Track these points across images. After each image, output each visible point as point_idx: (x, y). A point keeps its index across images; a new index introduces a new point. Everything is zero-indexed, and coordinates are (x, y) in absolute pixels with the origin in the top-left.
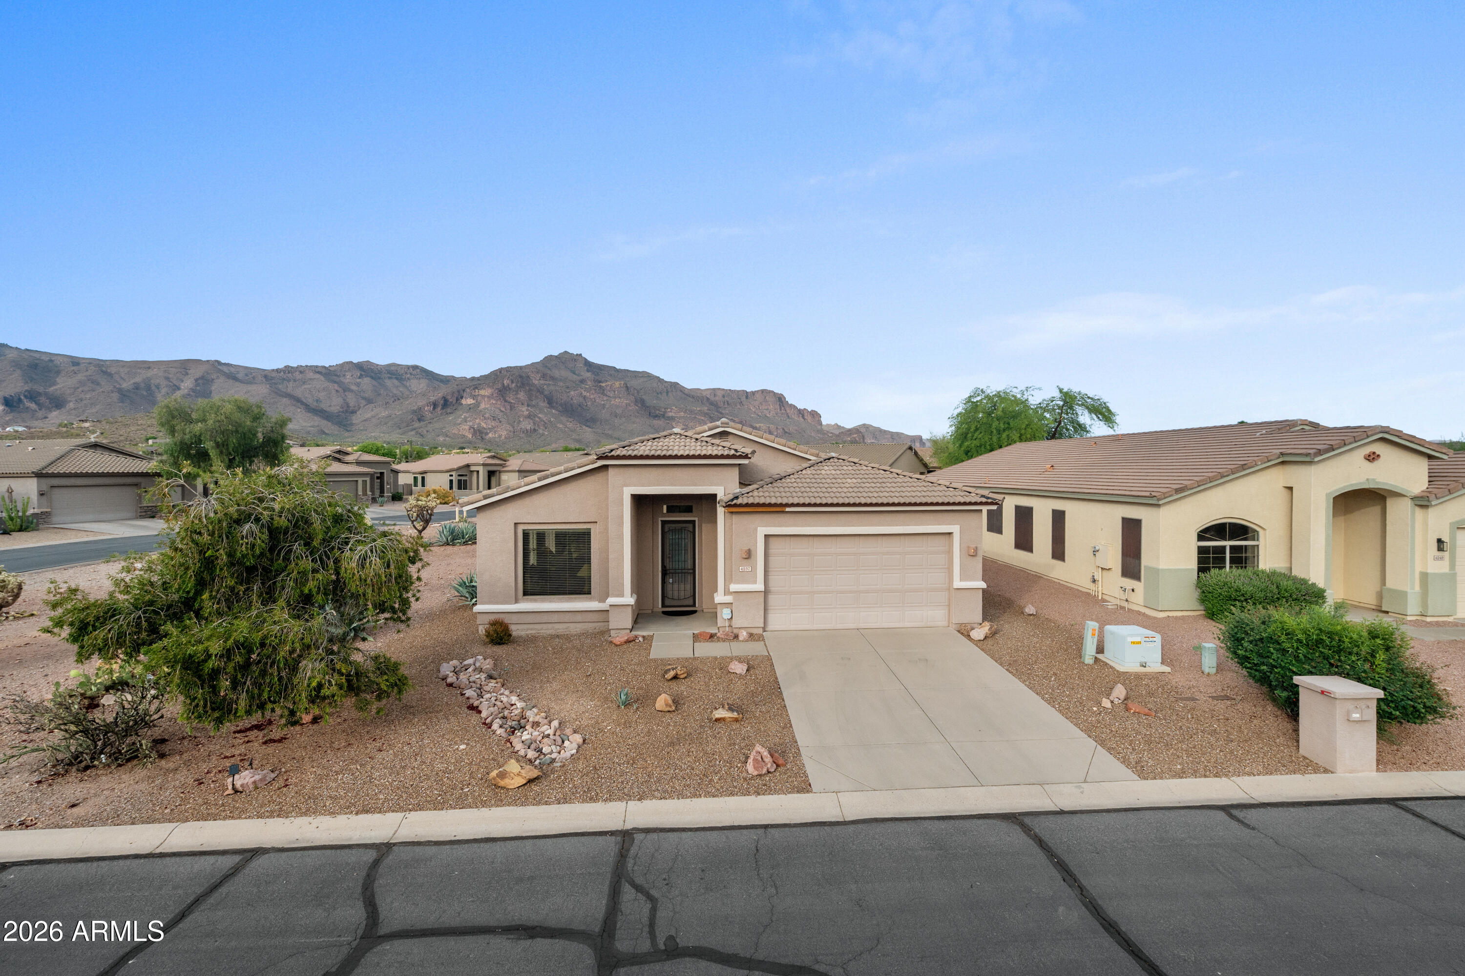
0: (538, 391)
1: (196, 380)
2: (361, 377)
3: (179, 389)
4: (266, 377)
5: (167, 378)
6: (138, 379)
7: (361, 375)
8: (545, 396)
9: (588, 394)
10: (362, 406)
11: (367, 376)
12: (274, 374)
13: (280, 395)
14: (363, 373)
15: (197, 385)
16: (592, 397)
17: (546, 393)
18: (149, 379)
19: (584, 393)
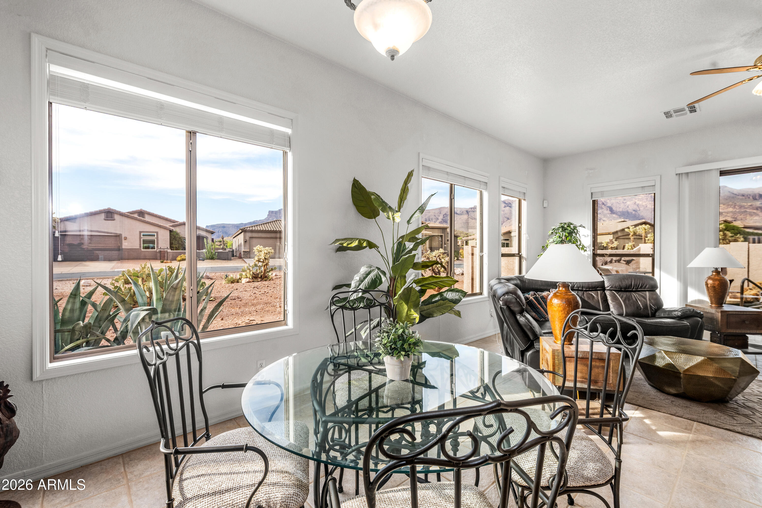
0: (603, 204)
1: (443, 215)
2: (505, 207)
3: (438, 219)
4: (467, 211)
5: (435, 216)
6: (427, 217)
7: (505, 206)
8: (608, 207)
9: (641, 203)
10: (505, 221)
11: (508, 206)
12: (470, 210)
13: (472, 219)
14: (506, 205)
15: (444, 217)
16: (644, 204)
17: (609, 205)
18: (429, 216)
19: (638, 202)
